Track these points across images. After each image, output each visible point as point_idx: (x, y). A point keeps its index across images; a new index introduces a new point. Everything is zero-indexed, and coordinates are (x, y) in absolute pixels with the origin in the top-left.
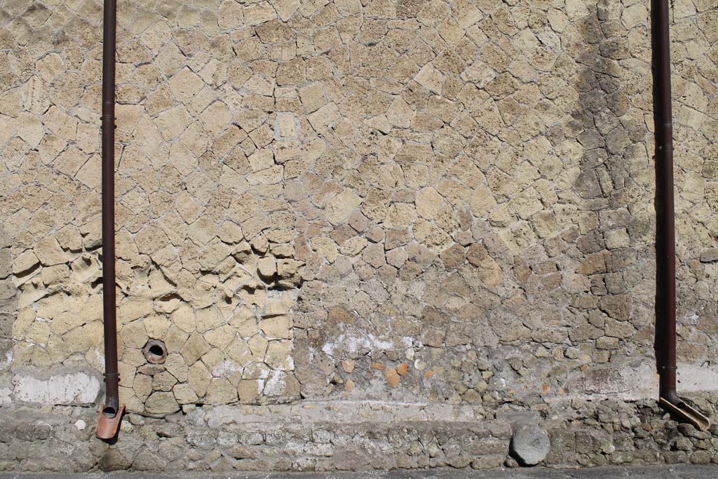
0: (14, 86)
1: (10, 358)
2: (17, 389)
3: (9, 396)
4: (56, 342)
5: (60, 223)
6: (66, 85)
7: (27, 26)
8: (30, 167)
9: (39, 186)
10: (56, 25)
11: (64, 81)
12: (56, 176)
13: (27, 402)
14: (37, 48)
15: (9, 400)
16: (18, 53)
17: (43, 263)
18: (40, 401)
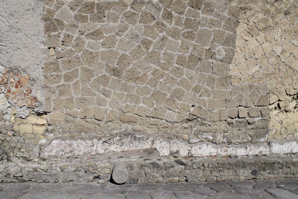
0: (271, 30)
1: (267, 137)
2: (272, 148)
3: (269, 151)
4: (284, 130)
5: (287, 84)
6: (290, 31)
7: (275, 7)
8: (277, 62)
9: (280, 70)
10: (285, 7)
11: (289, 29)
12: (285, 67)
13: (274, 153)
14: (279, 16)
15: (268, 152)
16: (272, 18)
17: (280, 100)
18: (279, 153)
